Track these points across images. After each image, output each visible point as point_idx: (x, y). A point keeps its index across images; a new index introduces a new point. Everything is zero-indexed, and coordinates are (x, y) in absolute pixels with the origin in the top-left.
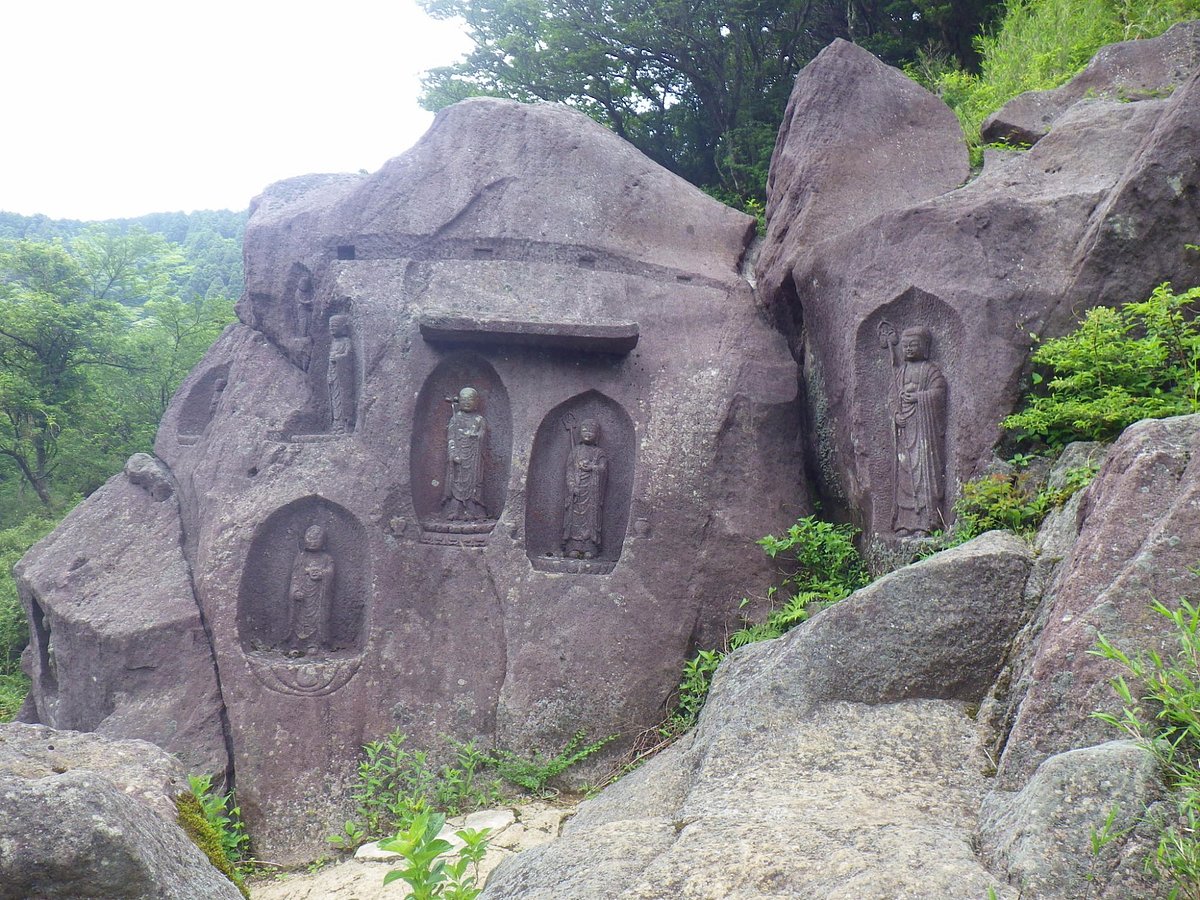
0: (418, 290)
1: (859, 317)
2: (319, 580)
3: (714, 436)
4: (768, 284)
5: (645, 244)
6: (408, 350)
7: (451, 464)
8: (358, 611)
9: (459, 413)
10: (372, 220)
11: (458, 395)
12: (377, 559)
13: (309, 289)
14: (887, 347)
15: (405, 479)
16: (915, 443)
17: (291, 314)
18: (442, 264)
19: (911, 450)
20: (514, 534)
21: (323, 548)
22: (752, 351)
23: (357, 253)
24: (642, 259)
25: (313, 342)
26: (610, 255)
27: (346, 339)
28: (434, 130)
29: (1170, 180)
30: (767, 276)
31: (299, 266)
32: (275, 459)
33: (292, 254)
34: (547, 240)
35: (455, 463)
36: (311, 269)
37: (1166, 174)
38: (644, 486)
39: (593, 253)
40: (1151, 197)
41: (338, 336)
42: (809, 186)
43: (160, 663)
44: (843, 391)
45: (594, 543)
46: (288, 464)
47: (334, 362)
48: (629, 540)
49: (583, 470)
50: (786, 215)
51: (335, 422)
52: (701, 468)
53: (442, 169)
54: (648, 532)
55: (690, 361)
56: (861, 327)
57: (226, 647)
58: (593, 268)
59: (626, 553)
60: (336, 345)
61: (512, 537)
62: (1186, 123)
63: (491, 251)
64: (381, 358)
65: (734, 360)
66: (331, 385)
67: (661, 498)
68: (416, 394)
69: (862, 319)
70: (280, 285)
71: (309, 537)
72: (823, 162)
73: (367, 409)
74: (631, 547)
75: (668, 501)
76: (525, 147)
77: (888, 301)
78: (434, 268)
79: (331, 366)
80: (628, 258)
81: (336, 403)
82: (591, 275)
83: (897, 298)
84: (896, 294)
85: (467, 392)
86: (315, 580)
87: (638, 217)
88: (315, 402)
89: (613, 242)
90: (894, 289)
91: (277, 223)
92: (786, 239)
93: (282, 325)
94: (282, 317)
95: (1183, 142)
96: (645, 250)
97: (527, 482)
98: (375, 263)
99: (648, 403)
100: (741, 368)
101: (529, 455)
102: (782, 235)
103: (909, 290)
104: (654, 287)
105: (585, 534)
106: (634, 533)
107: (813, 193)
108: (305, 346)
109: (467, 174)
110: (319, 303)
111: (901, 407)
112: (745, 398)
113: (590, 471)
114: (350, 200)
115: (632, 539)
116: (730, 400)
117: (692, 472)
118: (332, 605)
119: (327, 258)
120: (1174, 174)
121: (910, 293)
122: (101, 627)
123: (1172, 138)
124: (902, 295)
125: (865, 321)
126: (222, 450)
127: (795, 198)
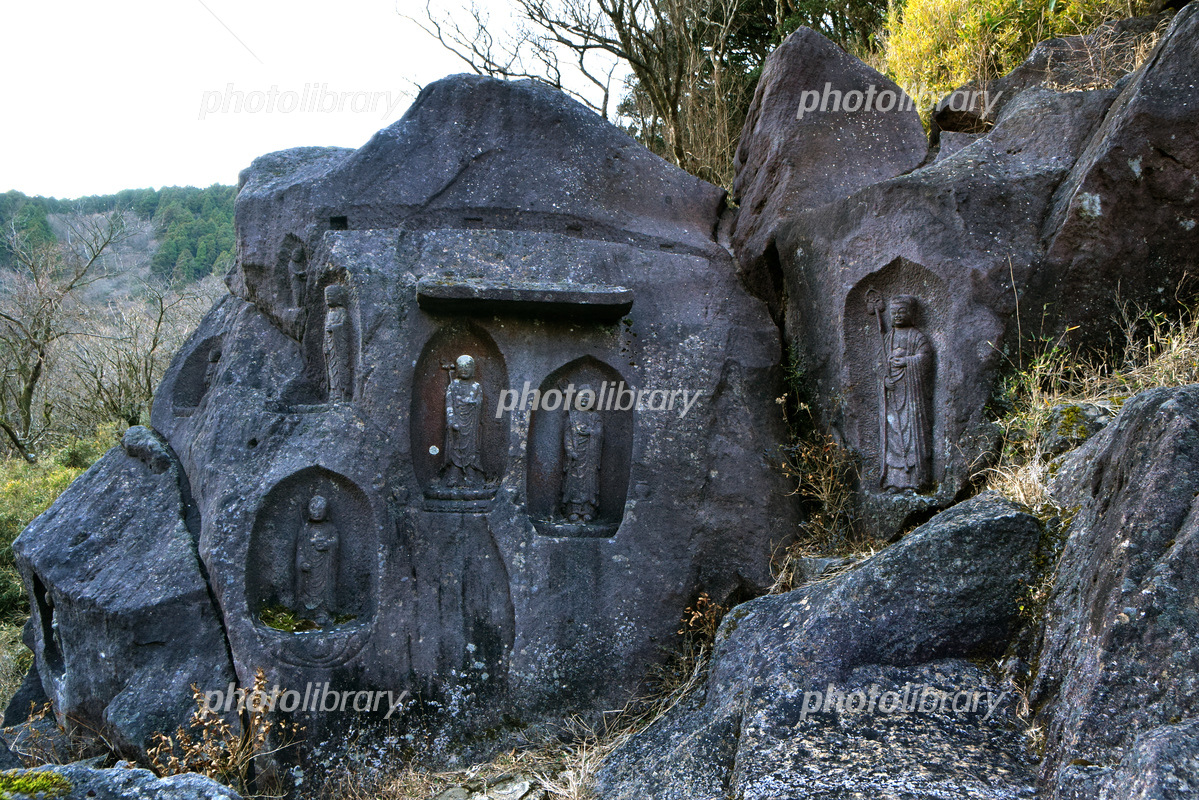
0: (411, 259)
1: (847, 285)
2: (324, 551)
3: (708, 399)
4: (749, 252)
5: (629, 214)
6: (405, 318)
7: (450, 432)
8: (366, 579)
9: (457, 381)
10: (363, 191)
11: (456, 363)
12: (381, 528)
13: (302, 259)
14: (874, 314)
15: (405, 448)
16: (904, 406)
17: (285, 284)
18: (434, 234)
19: (900, 412)
20: (516, 500)
21: (327, 518)
22: (737, 317)
23: (349, 223)
24: (626, 228)
25: (307, 312)
26: (597, 224)
27: (341, 308)
28: (420, 104)
29: (1130, 163)
30: (747, 245)
31: (292, 238)
32: (274, 429)
33: (284, 225)
34: (535, 209)
35: (454, 430)
36: (305, 240)
37: (1127, 156)
38: (642, 450)
39: (580, 222)
40: (1114, 178)
41: (333, 305)
42: (785, 161)
43: (169, 638)
44: (829, 355)
45: (593, 505)
46: (287, 435)
47: (330, 332)
48: (631, 503)
49: (580, 435)
50: (764, 187)
51: (332, 391)
52: (698, 431)
53: (430, 141)
54: (648, 494)
55: (679, 325)
56: (850, 295)
57: (237, 621)
58: (580, 236)
59: (629, 517)
60: (331, 314)
61: (514, 502)
62: (1144, 109)
63: (480, 220)
64: (377, 327)
65: (721, 325)
66: (328, 354)
67: (660, 461)
68: (415, 362)
69: (850, 287)
70: (273, 256)
71: (313, 507)
72: (797, 138)
73: (365, 378)
74: (633, 510)
75: (667, 464)
76: (510, 120)
77: (876, 270)
78: (425, 236)
79: (327, 336)
80: (613, 227)
81: (333, 373)
82: (580, 242)
83: (885, 267)
84: (883, 264)
85: (464, 360)
86: (319, 551)
87: (621, 188)
88: (311, 371)
89: (599, 211)
90: (881, 258)
91: (269, 196)
92: (766, 209)
93: (275, 295)
94: (276, 288)
95: (1142, 127)
96: (629, 219)
97: (527, 448)
98: (369, 233)
99: (643, 368)
100: (729, 332)
101: (527, 420)
102: (760, 206)
103: (896, 260)
104: (640, 255)
105: (584, 497)
106: (635, 496)
107: (789, 168)
108: (300, 316)
109: (454, 146)
110: (313, 273)
111: (890, 371)
112: (735, 362)
113: (588, 435)
114: (341, 172)
115: (634, 502)
116: (722, 364)
117: (689, 434)
118: (338, 574)
119: (320, 230)
120: (1134, 157)
121: (896, 263)
122: (108, 603)
123: (1132, 123)
124: (889, 265)
125: (853, 289)
126: (221, 421)
127: (772, 170)
